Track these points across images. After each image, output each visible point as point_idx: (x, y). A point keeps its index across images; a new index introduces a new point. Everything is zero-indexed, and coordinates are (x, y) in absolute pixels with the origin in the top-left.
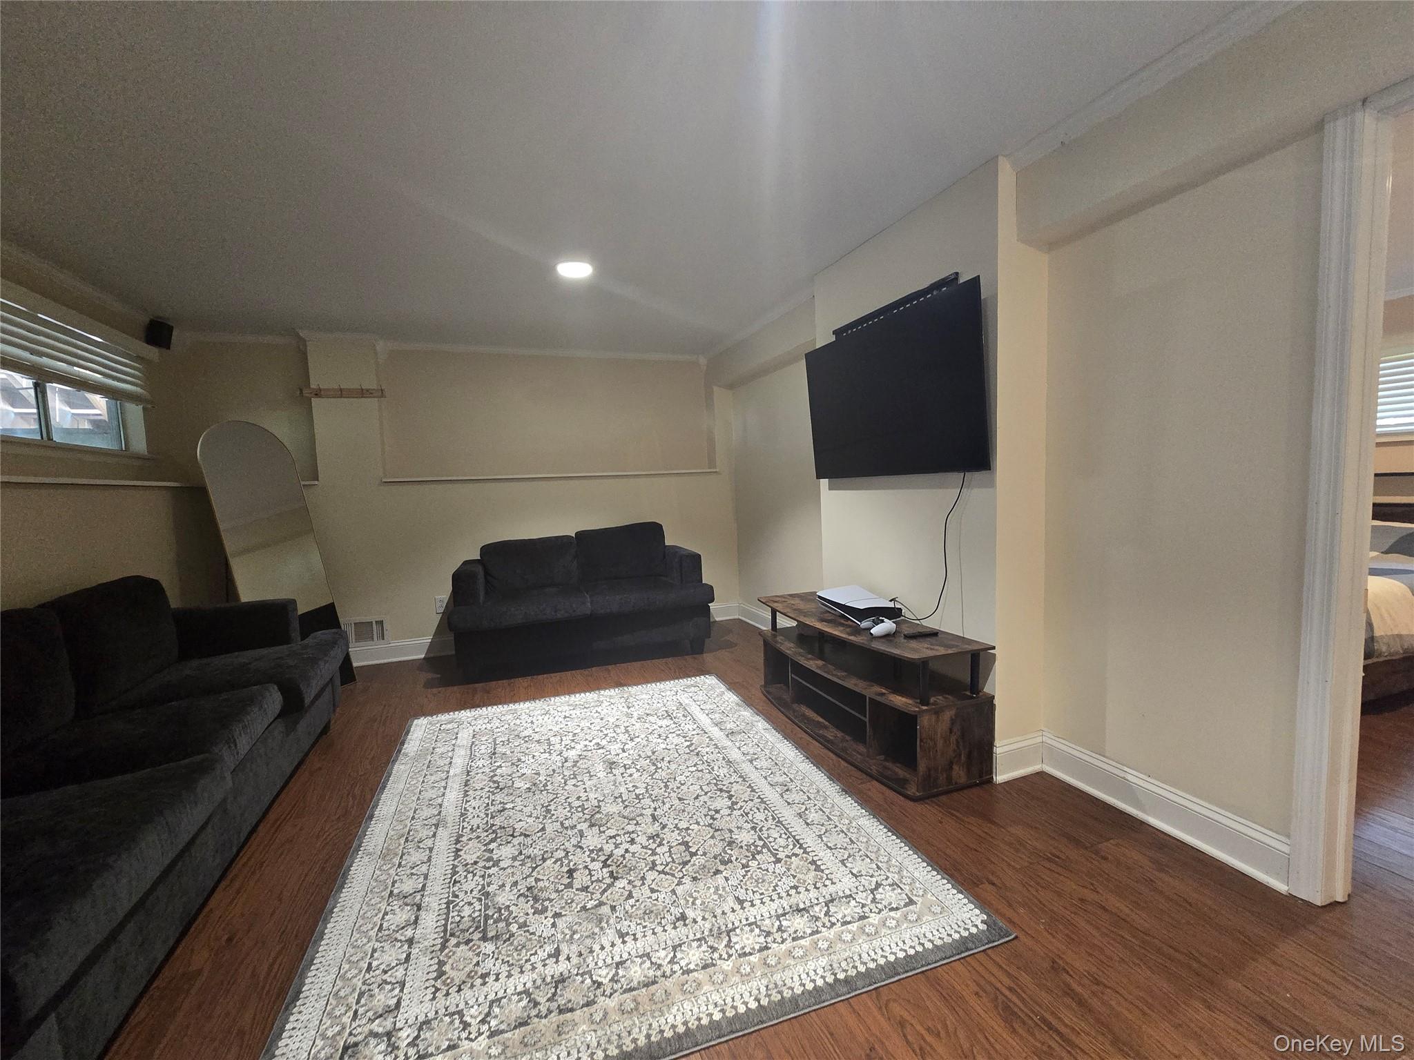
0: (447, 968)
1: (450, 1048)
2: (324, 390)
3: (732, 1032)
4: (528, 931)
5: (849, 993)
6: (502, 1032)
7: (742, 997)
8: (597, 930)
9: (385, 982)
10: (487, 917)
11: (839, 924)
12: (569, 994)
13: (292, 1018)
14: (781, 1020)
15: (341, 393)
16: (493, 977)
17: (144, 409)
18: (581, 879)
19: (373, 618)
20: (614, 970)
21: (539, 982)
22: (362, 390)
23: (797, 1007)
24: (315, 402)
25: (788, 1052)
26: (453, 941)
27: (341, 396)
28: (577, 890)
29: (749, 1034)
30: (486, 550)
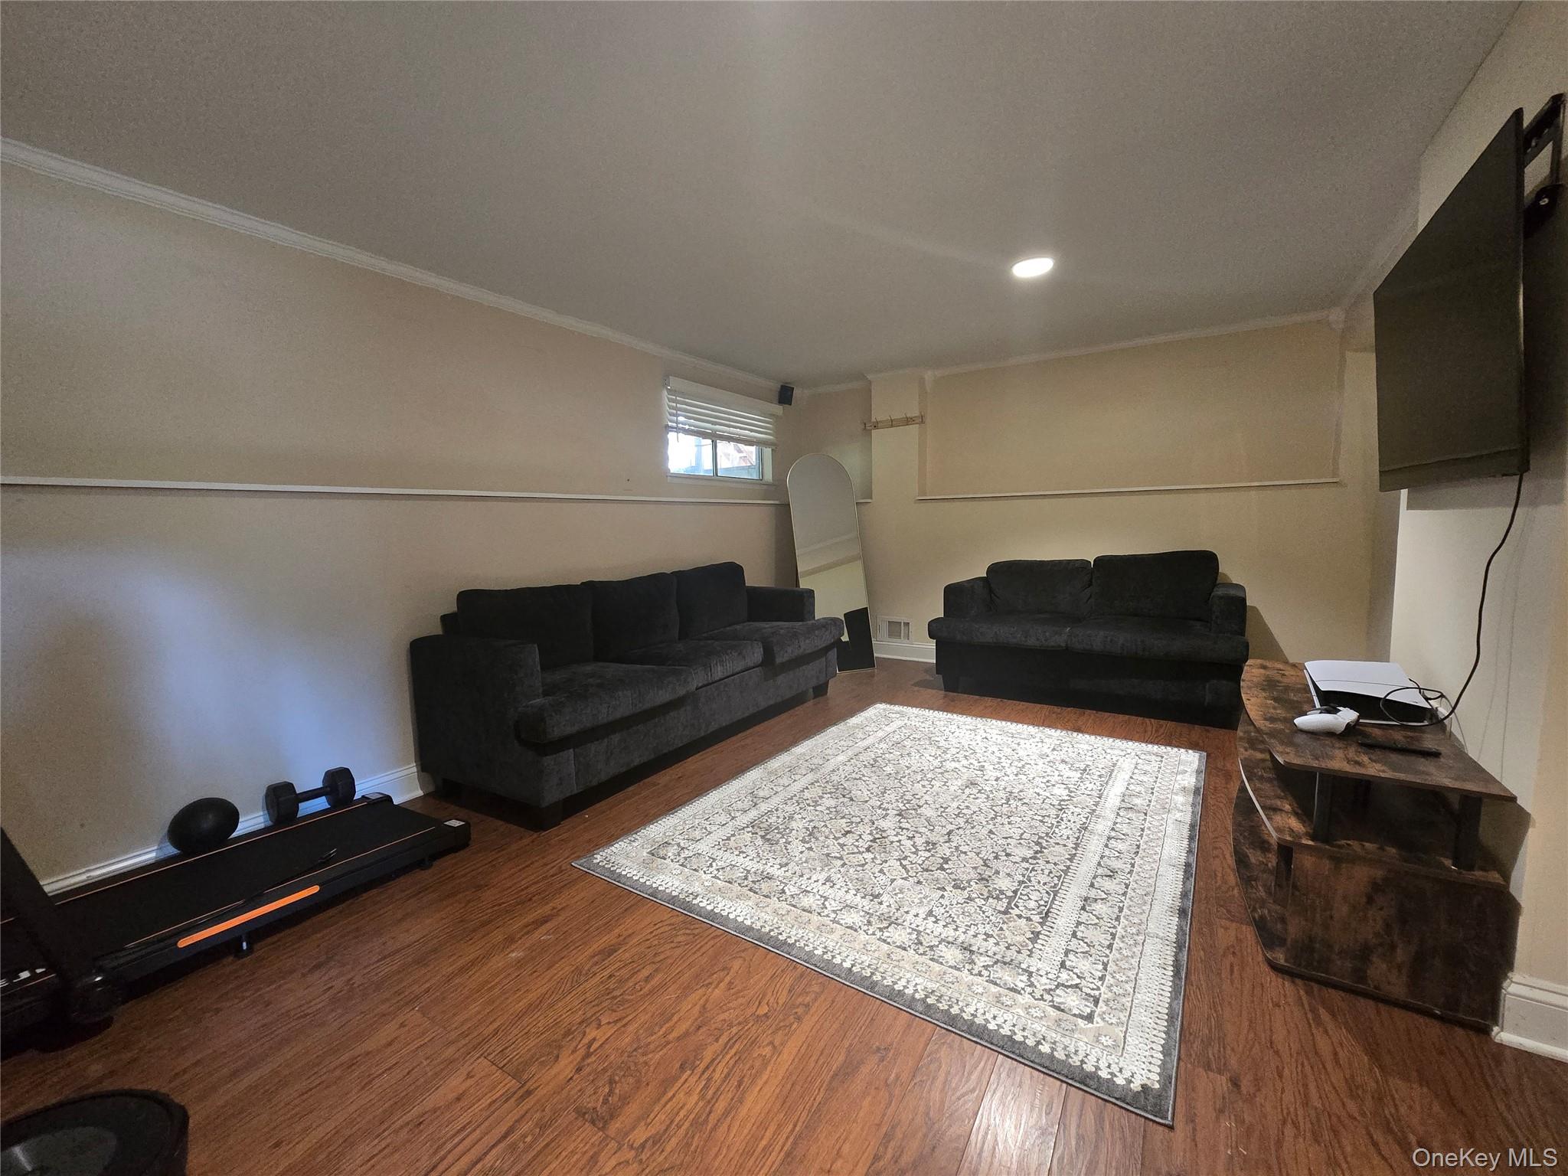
0: (733, 839)
1: (695, 870)
2: (881, 422)
3: (815, 965)
4: (786, 846)
5: (921, 1013)
6: (720, 879)
7: (847, 957)
8: (819, 869)
9: (706, 828)
10: (777, 828)
11: (985, 979)
12: (765, 887)
13: (664, 820)
14: (852, 985)
15: (892, 424)
16: (745, 855)
17: (772, 450)
18: (849, 840)
19: (903, 619)
20: (799, 892)
21: (760, 871)
22: (907, 418)
23: (872, 989)
24: (874, 432)
25: (833, 1002)
26: (750, 829)
27: (892, 426)
28: (838, 843)
29: (825, 975)
30: (994, 569)
